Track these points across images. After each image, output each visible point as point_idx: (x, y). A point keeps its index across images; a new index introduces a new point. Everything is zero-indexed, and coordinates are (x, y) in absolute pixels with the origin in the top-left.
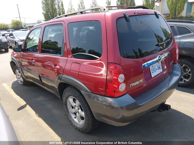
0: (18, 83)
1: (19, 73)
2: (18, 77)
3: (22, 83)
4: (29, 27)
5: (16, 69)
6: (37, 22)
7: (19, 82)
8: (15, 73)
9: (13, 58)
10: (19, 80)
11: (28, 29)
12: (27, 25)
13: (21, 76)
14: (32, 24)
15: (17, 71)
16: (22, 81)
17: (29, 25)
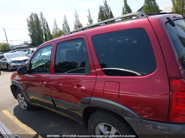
0: (20, 108)
1: (22, 97)
2: (20, 101)
3: (25, 109)
4: (16, 48)
5: (18, 93)
6: (23, 43)
7: (22, 107)
8: (16, 97)
9: (14, 81)
10: (22, 105)
11: (16, 50)
12: (14, 47)
13: (25, 100)
14: (19, 45)
15: (20, 95)
16: (26, 105)
17: (16, 47)
